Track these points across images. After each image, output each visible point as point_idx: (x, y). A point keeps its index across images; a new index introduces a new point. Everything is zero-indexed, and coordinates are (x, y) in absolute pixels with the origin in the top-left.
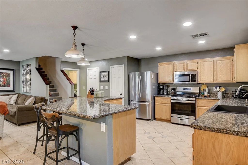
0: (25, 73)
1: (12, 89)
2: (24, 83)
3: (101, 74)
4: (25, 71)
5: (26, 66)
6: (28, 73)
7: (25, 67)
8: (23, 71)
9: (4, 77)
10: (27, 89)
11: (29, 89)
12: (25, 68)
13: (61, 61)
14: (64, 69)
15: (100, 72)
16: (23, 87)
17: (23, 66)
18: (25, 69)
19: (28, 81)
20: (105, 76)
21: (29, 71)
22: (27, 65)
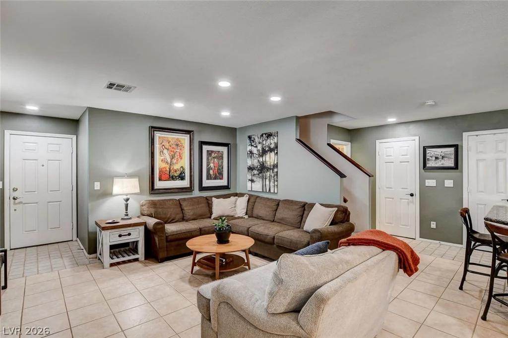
0: (258, 150)
1: (226, 184)
2: (256, 172)
3: (428, 152)
4: (256, 147)
5: (262, 135)
6: (271, 150)
7: (256, 138)
8: (249, 148)
9: (216, 160)
10: (264, 186)
11: (272, 184)
12: (257, 140)
13: (328, 124)
14: (333, 142)
15: (425, 149)
16: (252, 181)
17: (250, 137)
18: (259, 143)
19: (270, 169)
20: (443, 157)
21: (272, 146)
22: (266, 134)
